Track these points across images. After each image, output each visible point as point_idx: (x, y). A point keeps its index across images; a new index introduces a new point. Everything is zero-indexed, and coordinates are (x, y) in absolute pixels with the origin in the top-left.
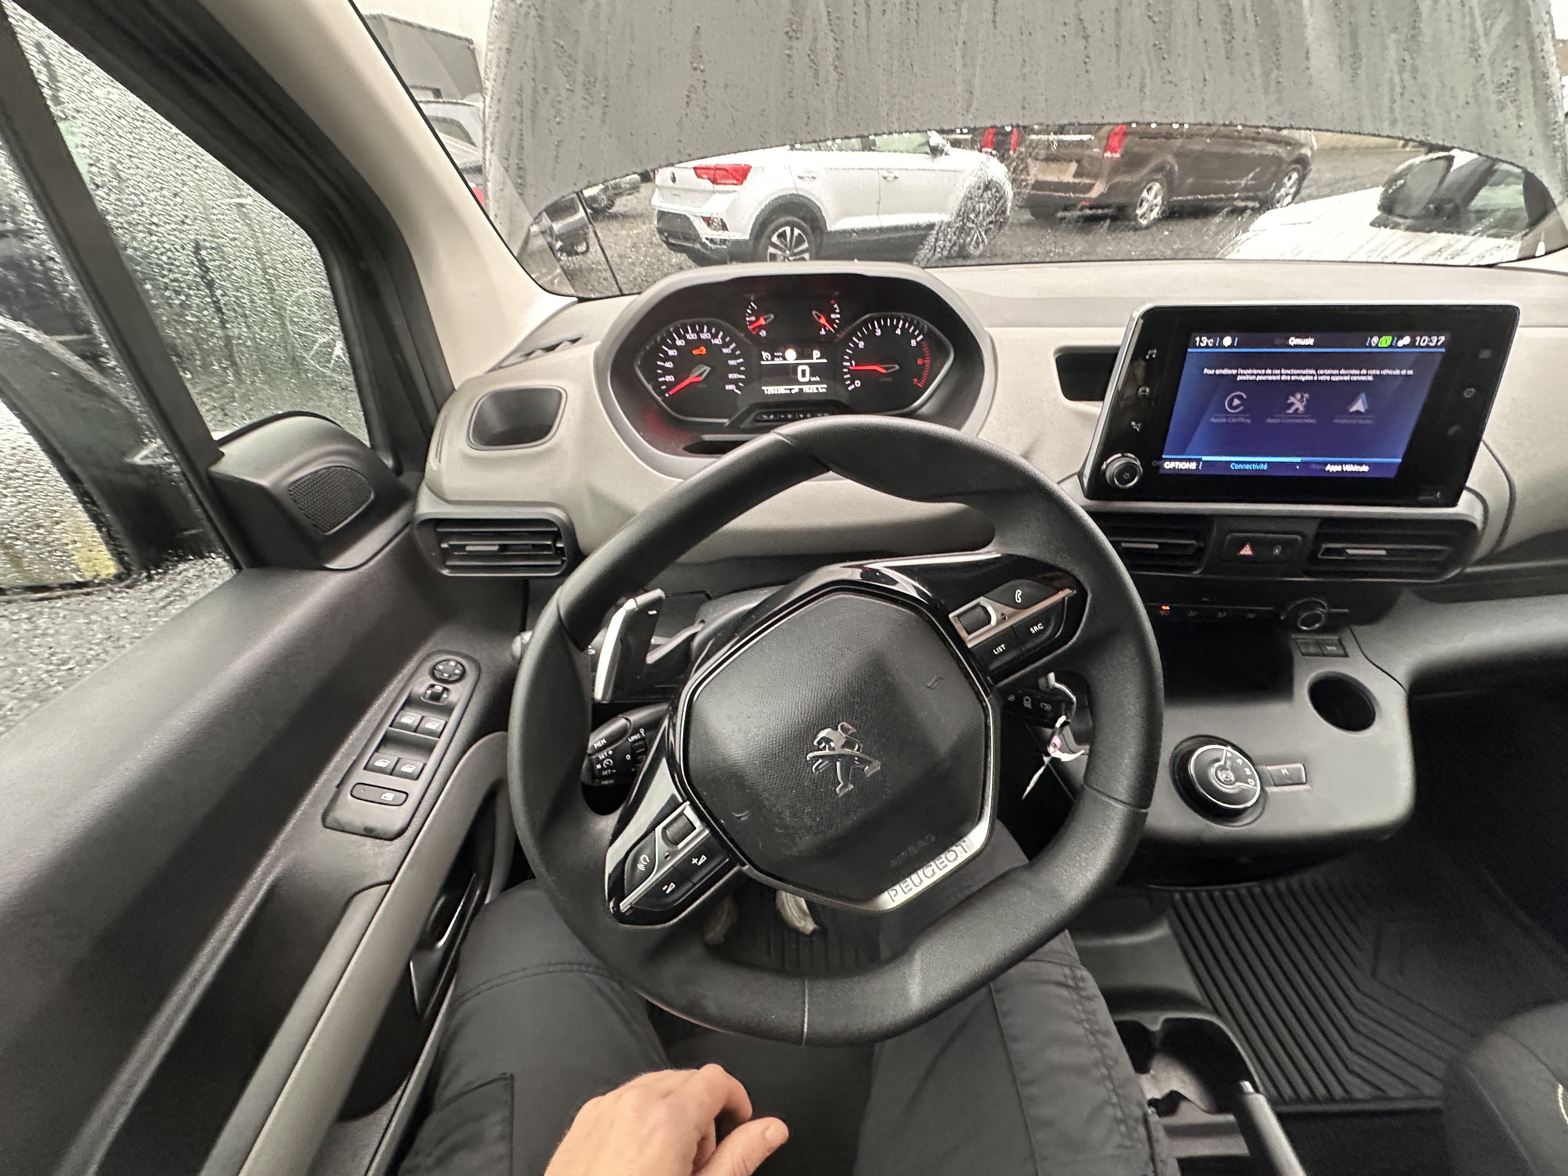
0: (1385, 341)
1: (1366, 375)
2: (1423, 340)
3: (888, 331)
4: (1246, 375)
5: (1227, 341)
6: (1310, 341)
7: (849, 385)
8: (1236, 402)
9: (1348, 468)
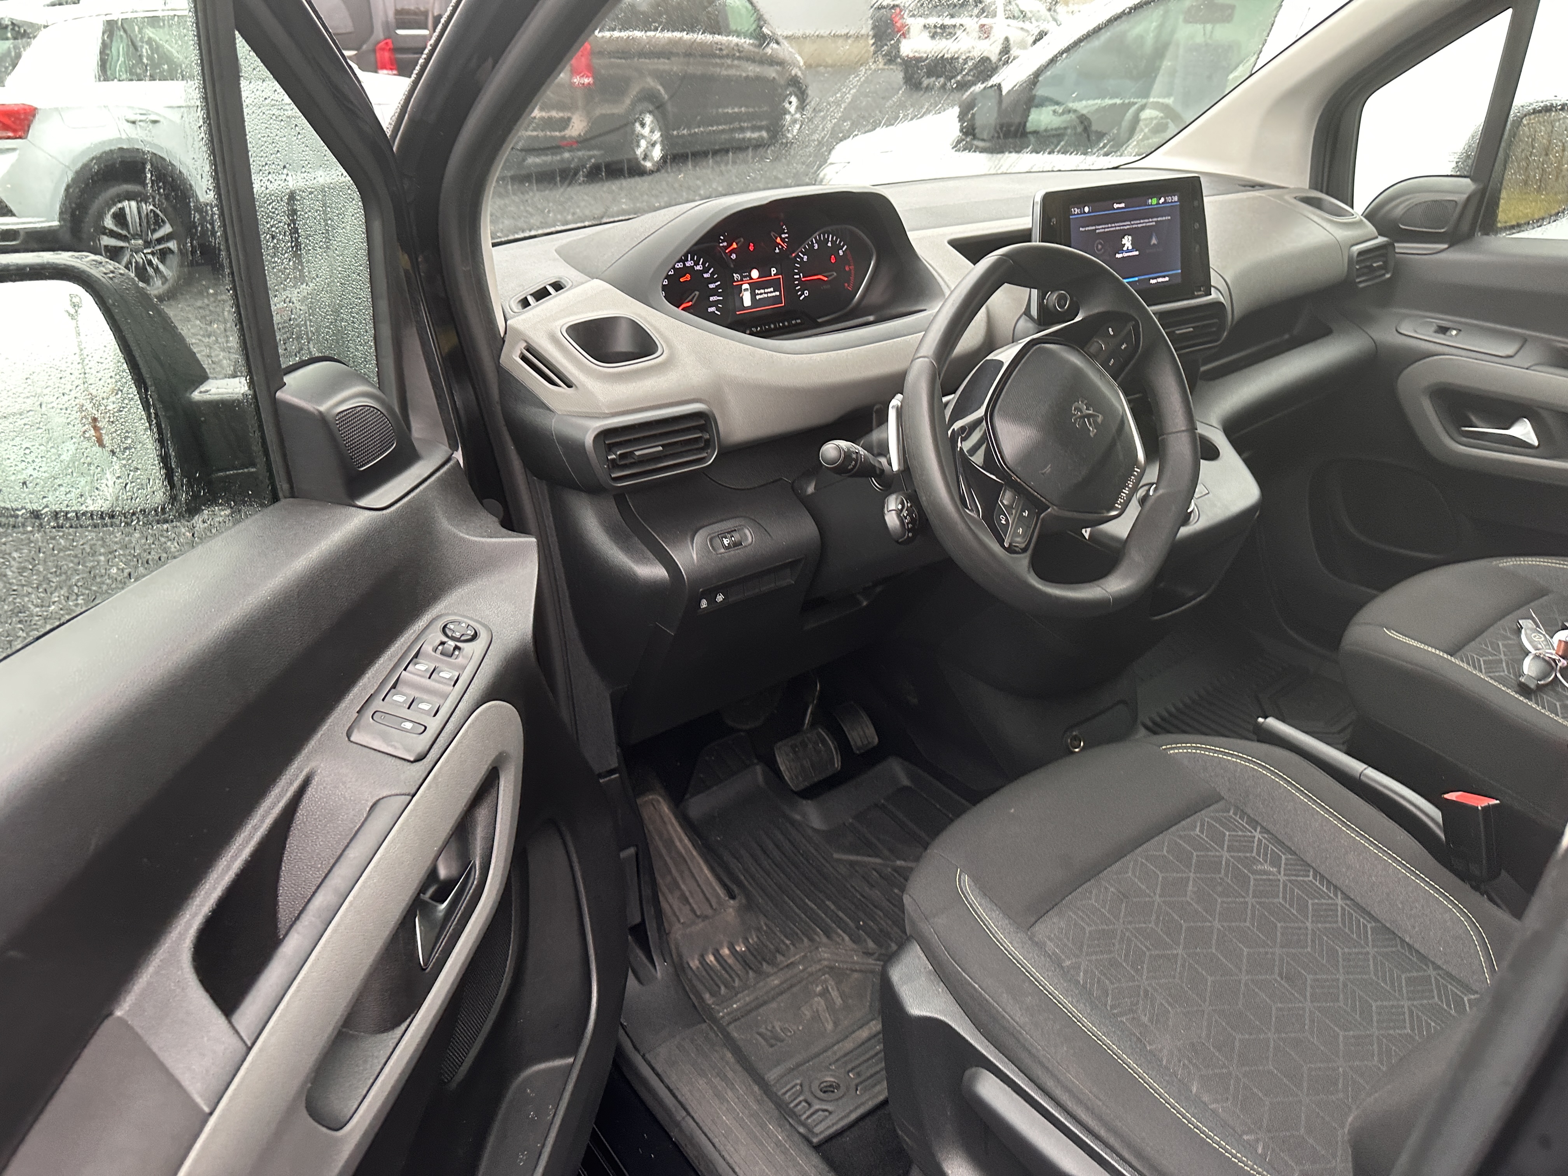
0: (1154, 201)
1: (1151, 222)
2: (1169, 199)
3: (822, 243)
4: (1100, 229)
5: (1086, 209)
6: (1123, 205)
7: (801, 295)
8: (1100, 247)
9: (1160, 280)
